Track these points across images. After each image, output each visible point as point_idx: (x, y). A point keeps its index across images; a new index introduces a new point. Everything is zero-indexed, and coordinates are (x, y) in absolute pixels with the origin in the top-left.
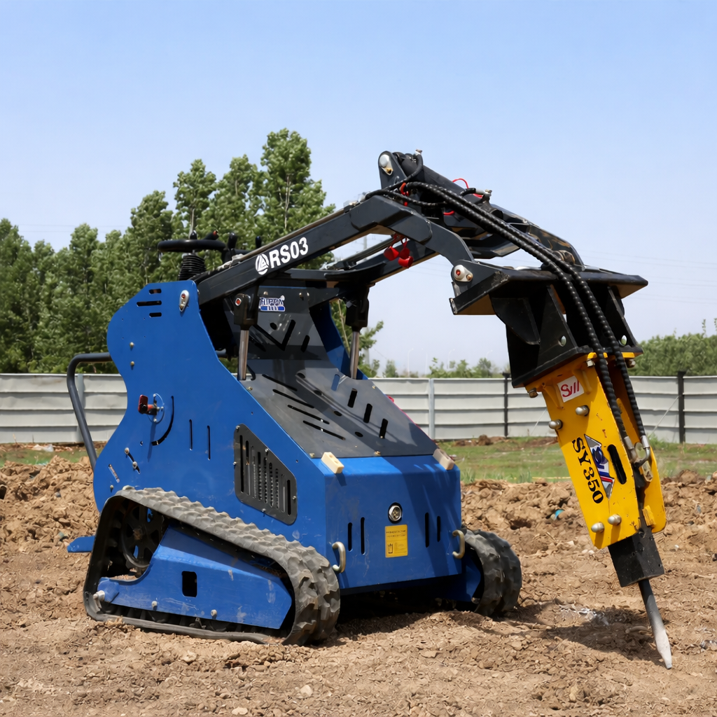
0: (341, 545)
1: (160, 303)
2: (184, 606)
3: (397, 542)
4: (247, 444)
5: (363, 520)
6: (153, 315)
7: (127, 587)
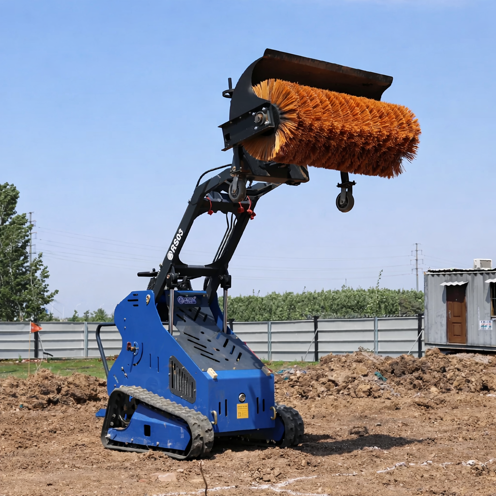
0: (215, 412)
1: (137, 300)
2: (145, 441)
3: (243, 411)
4: (175, 364)
5: (226, 400)
6: (134, 305)
7: (120, 432)
